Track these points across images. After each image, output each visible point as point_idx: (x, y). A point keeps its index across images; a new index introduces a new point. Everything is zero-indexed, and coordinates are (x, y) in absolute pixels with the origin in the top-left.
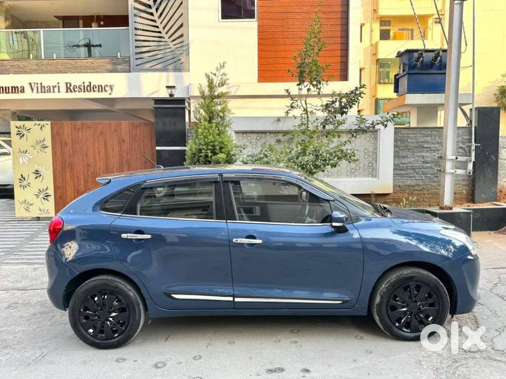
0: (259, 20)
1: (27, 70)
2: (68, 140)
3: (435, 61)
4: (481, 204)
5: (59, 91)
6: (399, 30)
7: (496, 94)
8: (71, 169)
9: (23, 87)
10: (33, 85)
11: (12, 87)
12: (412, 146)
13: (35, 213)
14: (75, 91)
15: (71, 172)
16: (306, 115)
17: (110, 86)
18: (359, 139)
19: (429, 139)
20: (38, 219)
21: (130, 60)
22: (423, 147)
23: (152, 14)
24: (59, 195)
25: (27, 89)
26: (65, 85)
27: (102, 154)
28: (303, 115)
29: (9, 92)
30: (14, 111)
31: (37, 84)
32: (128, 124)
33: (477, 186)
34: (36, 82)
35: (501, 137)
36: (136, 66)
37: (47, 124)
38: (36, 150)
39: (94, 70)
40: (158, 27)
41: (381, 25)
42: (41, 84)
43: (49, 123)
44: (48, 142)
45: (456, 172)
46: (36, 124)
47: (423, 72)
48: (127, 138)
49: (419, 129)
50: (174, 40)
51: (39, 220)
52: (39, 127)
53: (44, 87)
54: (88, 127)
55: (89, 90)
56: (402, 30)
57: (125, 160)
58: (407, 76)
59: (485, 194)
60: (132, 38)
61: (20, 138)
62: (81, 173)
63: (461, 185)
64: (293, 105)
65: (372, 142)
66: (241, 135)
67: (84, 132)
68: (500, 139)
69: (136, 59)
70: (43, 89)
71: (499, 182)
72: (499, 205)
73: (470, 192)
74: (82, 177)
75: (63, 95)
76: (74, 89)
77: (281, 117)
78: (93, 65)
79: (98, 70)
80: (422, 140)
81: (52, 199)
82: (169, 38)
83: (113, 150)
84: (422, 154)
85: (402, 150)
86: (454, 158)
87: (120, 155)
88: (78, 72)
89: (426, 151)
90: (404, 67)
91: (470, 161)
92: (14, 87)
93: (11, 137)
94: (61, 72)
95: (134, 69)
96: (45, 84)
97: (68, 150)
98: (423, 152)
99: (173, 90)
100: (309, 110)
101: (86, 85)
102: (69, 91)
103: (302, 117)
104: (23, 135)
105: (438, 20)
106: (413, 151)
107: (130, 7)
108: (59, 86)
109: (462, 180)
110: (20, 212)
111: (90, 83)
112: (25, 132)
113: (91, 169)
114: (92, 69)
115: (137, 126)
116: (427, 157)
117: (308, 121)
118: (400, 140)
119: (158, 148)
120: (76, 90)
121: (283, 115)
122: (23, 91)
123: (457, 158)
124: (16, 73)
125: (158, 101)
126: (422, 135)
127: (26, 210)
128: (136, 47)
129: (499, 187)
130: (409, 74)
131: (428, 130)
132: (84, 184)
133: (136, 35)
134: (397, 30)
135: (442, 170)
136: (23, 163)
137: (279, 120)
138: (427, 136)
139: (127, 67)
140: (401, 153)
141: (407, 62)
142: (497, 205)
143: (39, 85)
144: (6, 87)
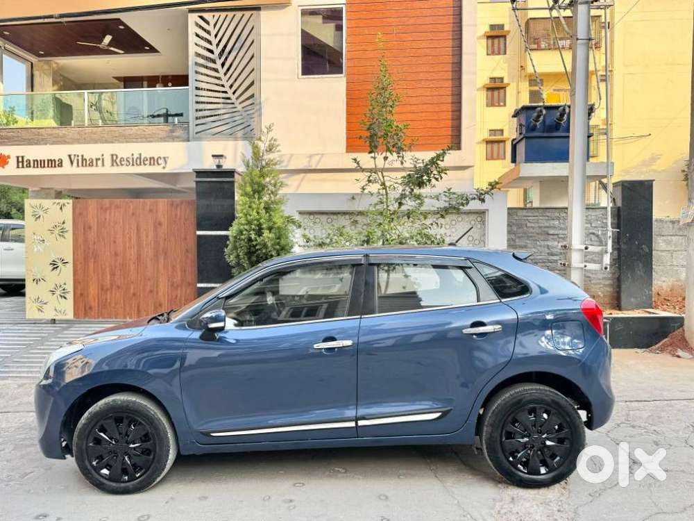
0: (348, 75)
1: (67, 141)
2: (93, 223)
3: (561, 121)
4: (630, 312)
5: (103, 165)
6: (555, 90)
7: (684, 171)
8: (95, 258)
9: (62, 160)
10: (72, 157)
11: (48, 161)
12: (532, 233)
13: (49, 314)
14: (122, 165)
15: (94, 262)
16: (384, 191)
17: (164, 158)
18: (461, 224)
19: (556, 223)
20: (54, 321)
21: (188, 127)
22: (549, 234)
23: (216, 70)
24: (79, 292)
25: (66, 162)
26: (110, 158)
27: (134, 240)
28: (381, 191)
29: (44, 167)
30: (60, 190)
31: (78, 156)
32: (166, 204)
33: (623, 286)
34: (77, 154)
35: (656, 221)
36: (197, 133)
37: (68, 203)
38: (54, 235)
39: (146, 138)
40: (223, 86)
41: (530, 85)
42: (82, 156)
43: (71, 201)
44: (69, 226)
45: (585, 266)
46: (55, 203)
47: (545, 135)
48: (164, 220)
49: (542, 210)
50: (243, 102)
51: (55, 323)
52: (59, 207)
53: (86, 160)
54: (118, 207)
55: (138, 163)
56: (558, 90)
57: (161, 249)
58: (524, 141)
59: (636, 298)
60: (192, 99)
61: (36, 220)
62: (107, 264)
63: (602, 286)
64: (371, 178)
65: (479, 226)
66: (307, 216)
67: (113, 214)
68: (654, 224)
69: (197, 125)
70: (84, 162)
71: (654, 282)
72: (653, 313)
73: (615, 294)
74: (108, 269)
75: (108, 169)
76: (121, 161)
77: (356, 194)
78: (144, 133)
79: (151, 139)
80: (547, 225)
81: (70, 296)
82: (237, 99)
83: (147, 237)
84: (546, 243)
85: (519, 237)
86: (583, 247)
87: (155, 242)
88: (127, 142)
89: (553, 239)
90: (521, 129)
91: (606, 252)
92: (51, 160)
93: (23, 219)
94: (106, 142)
95: (193, 138)
96: (87, 157)
97: (92, 235)
98: (547, 240)
99: (221, 160)
100: (388, 184)
101: (135, 157)
102: (115, 164)
103: (379, 193)
104: (40, 216)
105: (604, 78)
106: (534, 238)
107: (190, 63)
108: (103, 159)
109: (604, 278)
110: (32, 313)
111: (140, 154)
112: (41, 213)
113: (120, 259)
114: (143, 137)
115: (177, 206)
116: (553, 247)
117: (387, 199)
118: (517, 225)
119: (199, 233)
120: (123, 163)
121: (359, 191)
122: (61, 165)
123: (586, 248)
124: (54, 143)
125: (199, 173)
126: (547, 218)
127: (39, 309)
128: (197, 110)
129: (655, 288)
130: (527, 138)
131: (554, 211)
132: (111, 277)
133: (197, 96)
134: (552, 91)
135: (567, 264)
136: (37, 252)
137: (353, 198)
138: (553, 220)
139: (185, 136)
140: (518, 242)
141: (524, 123)
142: (650, 313)
143: (80, 158)
144: (41, 161)
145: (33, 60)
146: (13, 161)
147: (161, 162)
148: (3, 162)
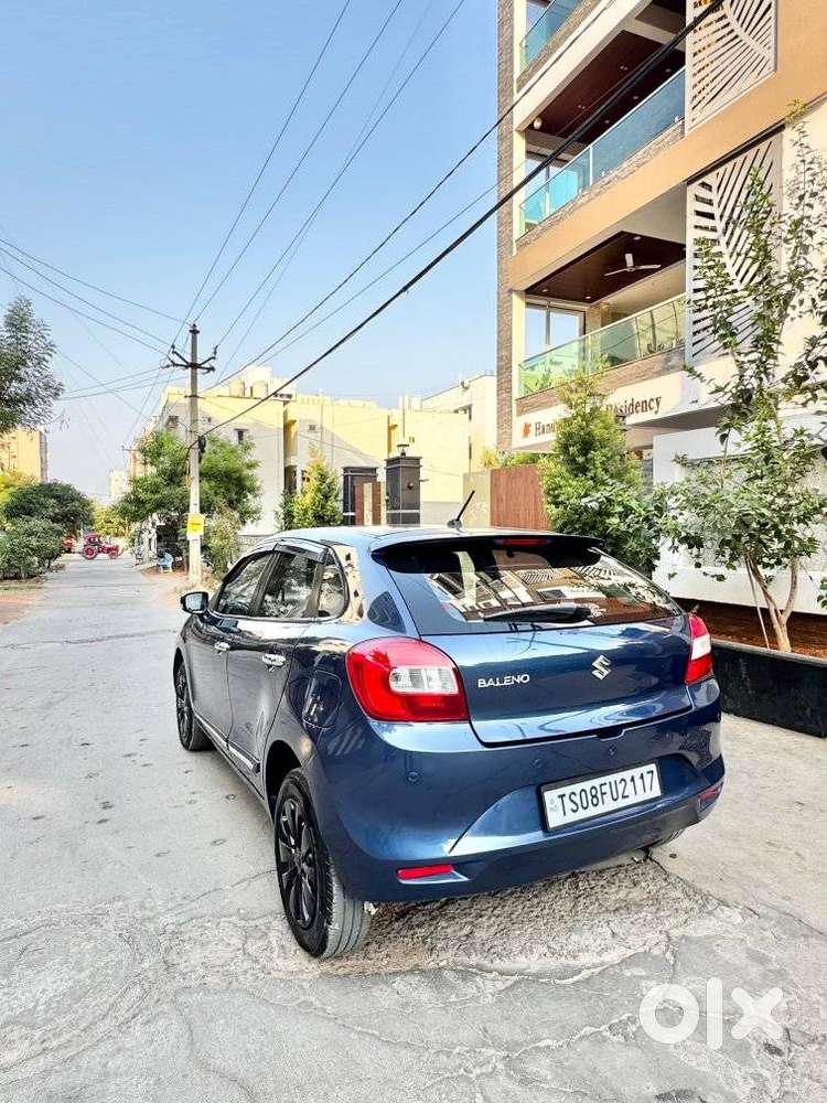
17: (657, 399)
21: (685, 349)
36: (693, 356)
39: (641, 377)
55: (632, 411)
78: (639, 370)
79: (646, 377)
95: (690, 363)
107: (688, 258)
111: (633, 399)
114: (638, 376)
128: (694, 323)
139: (681, 363)
145: (586, 307)
146: (532, 429)
147: (654, 404)
148: (526, 431)
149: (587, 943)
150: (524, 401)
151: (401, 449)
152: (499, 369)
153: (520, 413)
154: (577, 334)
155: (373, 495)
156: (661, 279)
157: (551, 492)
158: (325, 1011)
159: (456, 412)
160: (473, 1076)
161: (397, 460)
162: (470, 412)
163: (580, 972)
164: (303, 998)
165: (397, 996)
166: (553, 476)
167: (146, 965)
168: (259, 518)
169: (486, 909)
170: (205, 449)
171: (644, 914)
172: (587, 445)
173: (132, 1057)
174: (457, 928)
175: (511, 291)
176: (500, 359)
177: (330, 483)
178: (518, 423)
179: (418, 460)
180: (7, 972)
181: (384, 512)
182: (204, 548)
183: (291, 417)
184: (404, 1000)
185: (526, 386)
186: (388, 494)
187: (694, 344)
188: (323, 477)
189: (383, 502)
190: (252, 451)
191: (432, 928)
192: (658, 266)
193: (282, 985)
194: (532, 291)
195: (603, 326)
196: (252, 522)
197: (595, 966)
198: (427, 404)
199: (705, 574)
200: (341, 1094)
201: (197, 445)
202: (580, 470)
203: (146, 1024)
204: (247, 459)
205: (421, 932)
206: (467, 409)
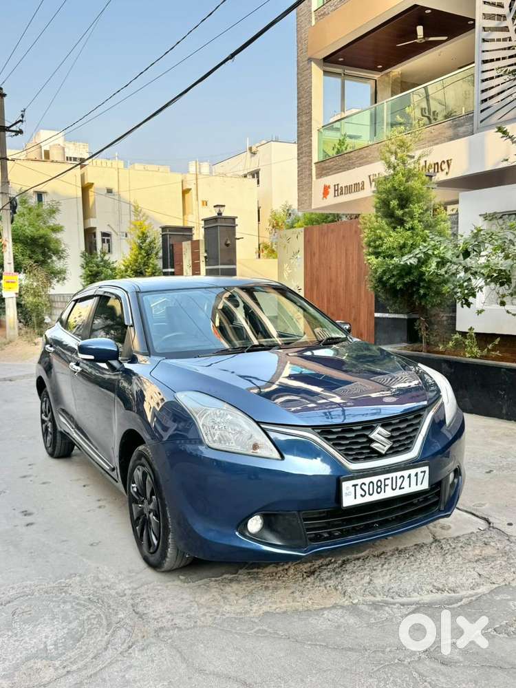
1: (369, 160)
2: (316, 249)
9: (364, 183)
10: (371, 177)
15: (317, 289)
17: (448, 161)
21: (473, 116)
23: (506, 29)
25: (367, 184)
29: (352, 192)
31: (375, 176)
34: (375, 173)
36: (481, 122)
46: (293, 232)
52: (296, 235)
54: (333, 231)
60: (478, 78)
62: (325, 291)
78: (431, 135)
79: (437, 141)
92: (356, 184)
95: (477, 129)
97: (316, 261)
104: (285, 246)
107: (477, 31)
111: (426, 162)
112: (286, 242)
113: (333, 286)
114: (431, 141)
122: (363, 187)
124: (359, 165)
128: (482, 91)
132: (327, 304)
133: (482, 72)
139: (469, 128)
144: (350, 187)
145: (377, 76)
146: (331, 191)
147: (445, 166)
148: (326, 193)
149: (461, 582)
150: (323, 165)
151: (217, 209)
152: (300, 135)
153: (319, 176)
154: (370, 104)
155: (192, 252)
156: (448, 50)
157: (372, 244)
158: (278, 634)
159: (245, 176)
160: (406, 663)
161: (215, 219)
162: (258, 177)
163: (461, 600)
164: (257, 628)
165: (329, 622)
166: (373, 230)
167: (121, 615)
168: (64, 278)
169: (377, 565)
170: (17, 210)
171: (499, 562)
172: (404, 201)
173: (142, 670)
174: (358, 578)
175: (310, 60)
176: (300, 124)
177: (150, 243)
178: (318, 184)
179: (233, 219)
180: (9, 626)
181: (203, 268)
182: (19, 305)
183: (88, 180)
184: (336, 624)
185: (324, 151)
186: (206, 251)
187: (482, 111)
188: (144, 237)
189: (202, 259)
190: (57, 216)
191: (339, 580)
192: (445, 38)
193: (237, 621)
194: (330, 60)
195: (392, 96)
196: (58, 281)
197: (472, 596)
198: (218, 168)
199: (508, 312)
200: (314, 679)
201: (8, 207)
202: (397, 222)
203: (143, 650)
204: (52, 223)
205: (331, 583)
206: (255, 174)
